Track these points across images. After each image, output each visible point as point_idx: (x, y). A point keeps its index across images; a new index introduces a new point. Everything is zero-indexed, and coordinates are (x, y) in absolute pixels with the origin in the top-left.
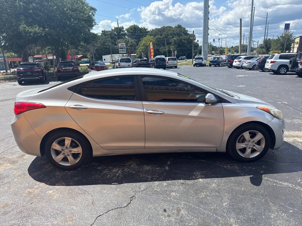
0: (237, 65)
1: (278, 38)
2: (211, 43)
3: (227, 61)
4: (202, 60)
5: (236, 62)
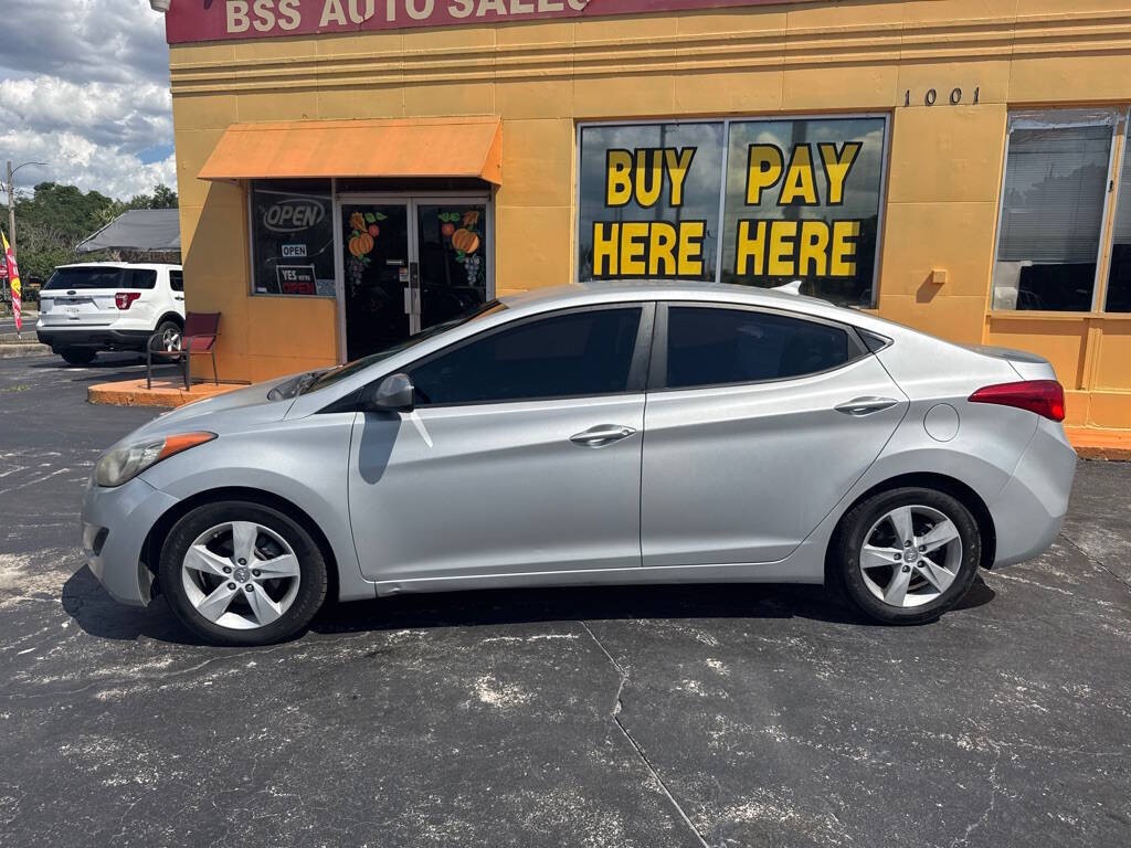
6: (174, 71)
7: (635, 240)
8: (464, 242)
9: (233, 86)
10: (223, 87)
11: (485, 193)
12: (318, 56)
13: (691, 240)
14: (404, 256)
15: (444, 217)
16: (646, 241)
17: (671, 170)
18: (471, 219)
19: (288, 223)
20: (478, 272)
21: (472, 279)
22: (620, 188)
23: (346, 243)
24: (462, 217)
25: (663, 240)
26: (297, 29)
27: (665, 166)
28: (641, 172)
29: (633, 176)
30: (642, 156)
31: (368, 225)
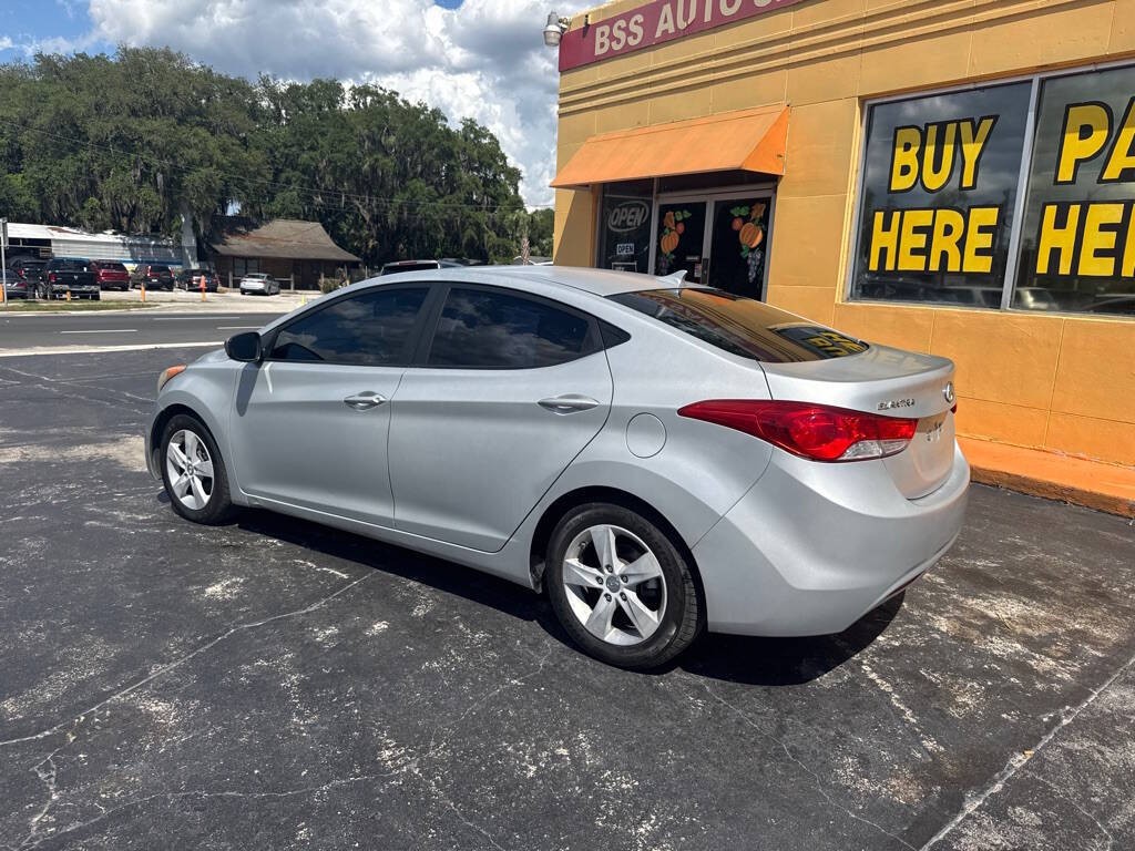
6: (562, 95)
7: (917, 230)
8: (750, 236)
9: (595, 103)
10: (588, 104)
11: (771, 185)
12: (653, 66)
13: (982, 230)
14: (700, 253)
15: (735, 212)
16: (928, 231)
17: (964, 146)
18: (758, 212)
19: (624, 224)
20: (758, 267)
21: (752, 275)
22: (905, 170)
23: (659, 241)
24: (750, 211)
25: (948, 230)
26: (640, 43)
27: (958, 142)
28: (930, 151)
29: (920, 156)
30: (933, 131)
31: (677, 222)
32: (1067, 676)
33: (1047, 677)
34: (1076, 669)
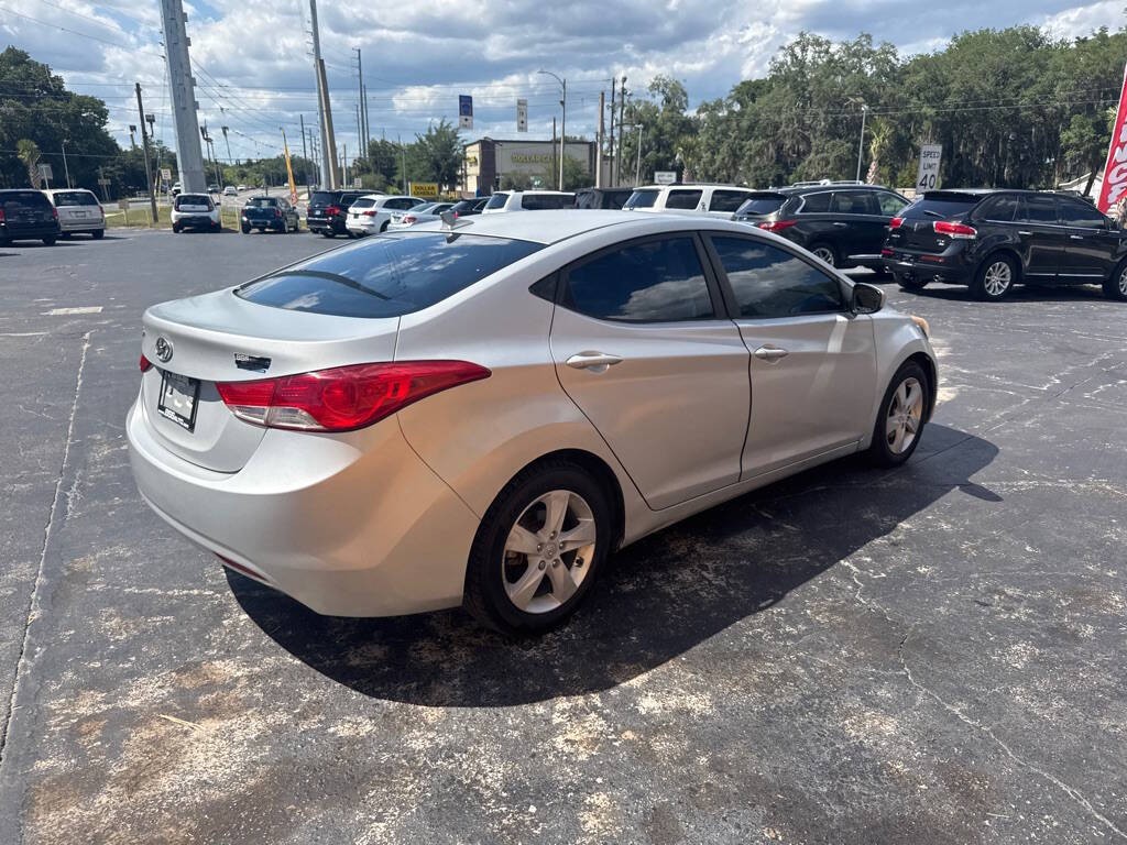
0: (363, 228)
1: (421, 141)
2: (160, 142)
3: (318, 213)
4: (205, 207)
5: (356, 216)
32: (53, 705)
33: (76, 691)
34: (53, 722)
